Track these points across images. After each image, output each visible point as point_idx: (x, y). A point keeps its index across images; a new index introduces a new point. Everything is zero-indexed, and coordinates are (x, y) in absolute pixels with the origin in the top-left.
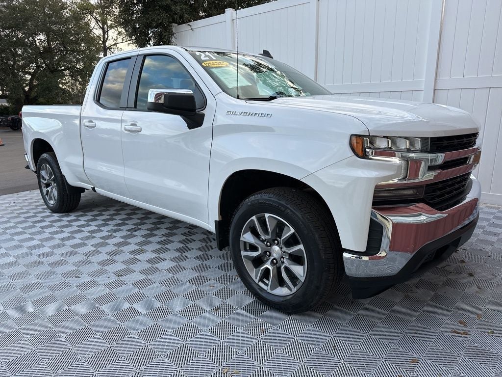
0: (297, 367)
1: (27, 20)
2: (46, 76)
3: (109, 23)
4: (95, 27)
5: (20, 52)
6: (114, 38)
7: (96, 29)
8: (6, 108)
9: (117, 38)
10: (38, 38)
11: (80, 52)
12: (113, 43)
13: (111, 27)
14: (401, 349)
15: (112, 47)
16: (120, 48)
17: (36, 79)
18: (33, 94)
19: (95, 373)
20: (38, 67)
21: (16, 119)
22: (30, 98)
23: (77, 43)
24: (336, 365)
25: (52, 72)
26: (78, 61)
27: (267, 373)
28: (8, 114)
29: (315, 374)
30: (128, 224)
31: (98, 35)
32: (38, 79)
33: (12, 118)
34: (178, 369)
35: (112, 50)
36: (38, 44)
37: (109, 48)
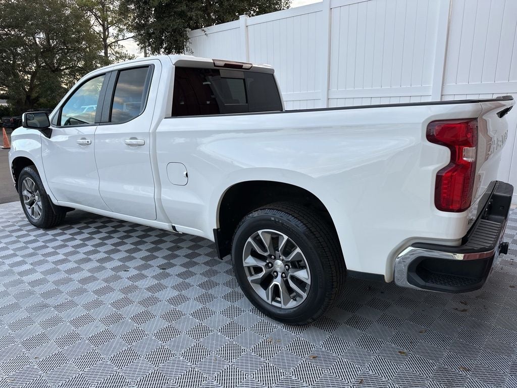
0: (299, 362)
1: (27, 19)
2: (48, 76)
3: (110, 19)
4: (95, 24)
5: (19, 50)
6: (115, 35)
7: (96, 26)
8: (6, 109)
9: (118, 35)
10: (38, 36)
11: (80, 50)
12: (114, 40)
13: (112, 24)
14: (393, 345)
15: (113, 44)
16: (121, 45)
17: (37, 79)
18: (34, 95)
19: (118, 371)
20: (38, 66)
21: (18, 120)
22: (32, 98)
23: (78, 41)
24: (334, 360)
25: (54, 71)
26: (79, 59)
27: (272, 368)
28: (8, 115)
29: (315, 368)
30: (138, 231)
31: (98, 32)
32: (39, 79)
33: (14, 119)
34: (193, 366)
35: (113, 47)
36: (38, 43)
37: (110, 45)
